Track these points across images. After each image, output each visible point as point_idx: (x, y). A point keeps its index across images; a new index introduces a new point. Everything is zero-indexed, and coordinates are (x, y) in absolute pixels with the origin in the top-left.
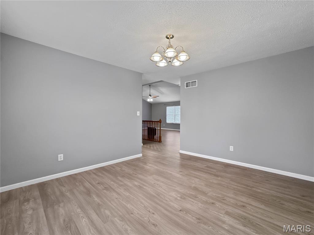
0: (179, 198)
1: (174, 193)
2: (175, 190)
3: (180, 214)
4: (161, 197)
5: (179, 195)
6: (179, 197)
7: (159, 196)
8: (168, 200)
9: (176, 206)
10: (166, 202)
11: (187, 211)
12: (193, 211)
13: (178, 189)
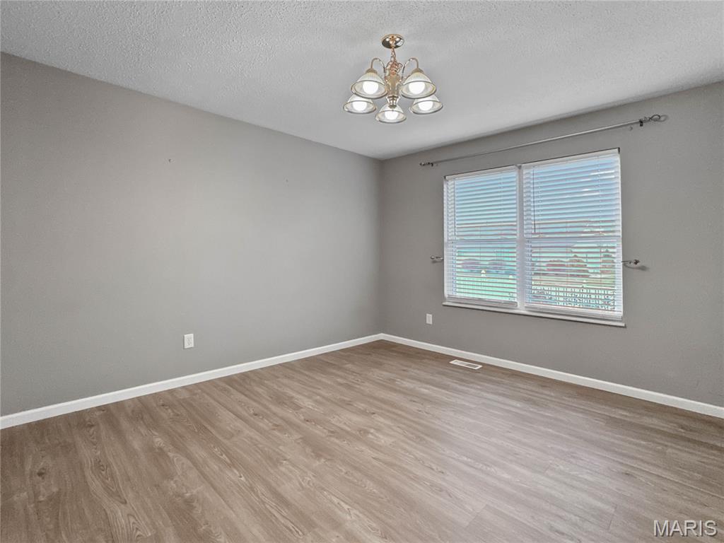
0: (372, 431)
1: (383, 441)
2: (376, 449)
3: (374, 410)
4: (412, 434)
5: (370, 436)
6: (372, 434)
7: (418, 437)
8: (394, 428)
9: (382, 420)
10: (401, 425)
11: (363, 412)
12: (353, 412)
13: (369, 453)
